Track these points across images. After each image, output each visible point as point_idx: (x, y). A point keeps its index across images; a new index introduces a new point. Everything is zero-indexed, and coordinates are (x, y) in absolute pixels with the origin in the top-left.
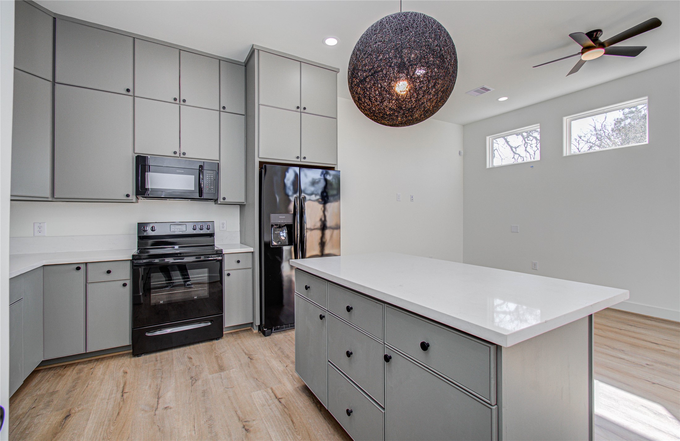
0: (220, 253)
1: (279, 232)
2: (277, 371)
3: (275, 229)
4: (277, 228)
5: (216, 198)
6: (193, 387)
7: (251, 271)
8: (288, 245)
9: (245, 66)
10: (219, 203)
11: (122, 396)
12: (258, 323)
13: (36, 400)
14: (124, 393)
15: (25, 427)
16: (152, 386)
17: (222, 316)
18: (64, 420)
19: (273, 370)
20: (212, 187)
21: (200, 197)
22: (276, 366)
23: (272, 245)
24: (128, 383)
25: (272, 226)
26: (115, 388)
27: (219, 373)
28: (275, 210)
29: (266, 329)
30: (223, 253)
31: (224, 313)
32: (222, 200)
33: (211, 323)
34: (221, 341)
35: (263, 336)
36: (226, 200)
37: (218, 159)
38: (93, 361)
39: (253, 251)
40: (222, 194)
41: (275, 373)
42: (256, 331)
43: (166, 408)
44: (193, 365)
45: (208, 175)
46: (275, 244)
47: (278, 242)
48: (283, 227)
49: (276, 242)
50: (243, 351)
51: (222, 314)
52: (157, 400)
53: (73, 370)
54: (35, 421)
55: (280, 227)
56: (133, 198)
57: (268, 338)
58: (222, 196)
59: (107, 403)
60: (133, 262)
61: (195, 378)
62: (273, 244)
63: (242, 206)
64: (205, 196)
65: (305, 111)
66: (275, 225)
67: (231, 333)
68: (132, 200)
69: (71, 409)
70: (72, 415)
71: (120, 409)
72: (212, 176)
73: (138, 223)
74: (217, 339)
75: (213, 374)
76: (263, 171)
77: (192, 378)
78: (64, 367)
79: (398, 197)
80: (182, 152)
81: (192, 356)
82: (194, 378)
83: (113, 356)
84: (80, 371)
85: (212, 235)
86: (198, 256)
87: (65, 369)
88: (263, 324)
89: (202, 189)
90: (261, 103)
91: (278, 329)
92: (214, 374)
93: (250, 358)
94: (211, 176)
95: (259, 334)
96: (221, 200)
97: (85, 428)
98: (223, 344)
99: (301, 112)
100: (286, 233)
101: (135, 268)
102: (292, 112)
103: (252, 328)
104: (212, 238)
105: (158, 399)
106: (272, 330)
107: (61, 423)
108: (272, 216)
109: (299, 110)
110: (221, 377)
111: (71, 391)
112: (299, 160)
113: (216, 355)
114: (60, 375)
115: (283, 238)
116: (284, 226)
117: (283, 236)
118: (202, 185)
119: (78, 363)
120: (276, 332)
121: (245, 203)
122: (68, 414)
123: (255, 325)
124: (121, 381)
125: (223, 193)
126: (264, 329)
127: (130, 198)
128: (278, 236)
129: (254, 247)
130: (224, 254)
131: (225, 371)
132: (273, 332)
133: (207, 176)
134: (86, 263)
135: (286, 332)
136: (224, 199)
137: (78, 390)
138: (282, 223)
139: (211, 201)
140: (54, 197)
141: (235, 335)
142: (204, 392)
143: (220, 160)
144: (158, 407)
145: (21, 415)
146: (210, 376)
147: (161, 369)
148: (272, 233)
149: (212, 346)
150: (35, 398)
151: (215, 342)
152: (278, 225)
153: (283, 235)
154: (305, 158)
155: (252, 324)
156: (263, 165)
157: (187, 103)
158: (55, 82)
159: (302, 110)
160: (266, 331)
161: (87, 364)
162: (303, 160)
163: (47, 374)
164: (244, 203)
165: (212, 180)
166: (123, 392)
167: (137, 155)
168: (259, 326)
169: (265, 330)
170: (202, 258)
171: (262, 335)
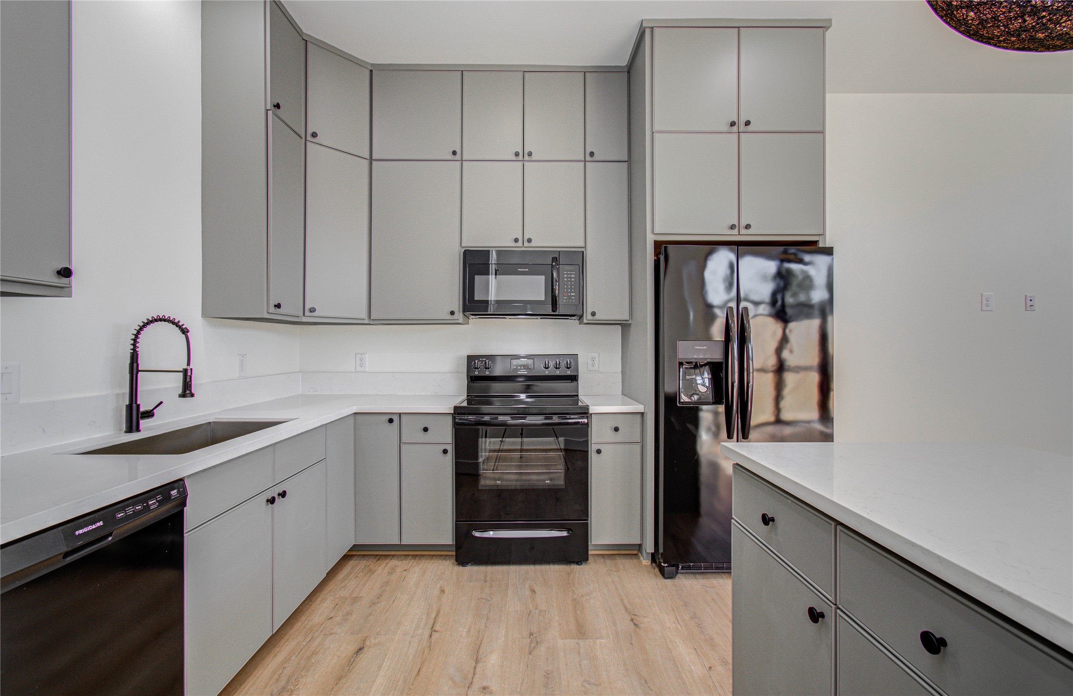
0: (585, 412)
1: (694, 377)
2: (688, 674)
3: (686, 371)
4: (691, 368)
5: (580, 313)
6: (530, 656)
7: (638, 448)
8: (713, 403)
9: (628, 73)
10: (585, 321)
11: (431, 636)
12: (649, 548)
13: (337, 604)
14: (435, 631)
15: (314, 649)
16: (472, 630)
17: (587, 523)
18: (355, 656)
19: (680, 669)
20: (574, 294)
21: (553, 311)
22: (687, 659)
23: (680, 402)
24: (442, 611)
25: (681, 364)
26: (424, 617)
27: (576, 641)
28: (685, 333)
29: (666, 565)
30: (590, 412)
31: (589, 519)
32: (590, 317)
33: (568, 532)
34: (584, 567)
35: (661, 576)
36: (597, 317)
37: (582, 245)
38: (410, 557)
39: (643, 411)
40: (590, 307)
41: (684, 677)
42: (646, 561)
43: (484, 688)
44: (536, 609)
45: (566, 274)
46: (686, 401)
47: (692, 395)
48: (701, 366)
49: (687, 395)
50: (622, 600)
51: (587, 520)
52: (474, 664)
53: (385, 566)
54: (326, 643)
55: (696, 366)
56: (459, 316)
57: (668, 581)
58: (590, 311)
59: (410, 643)
60: (454, 419)
61: (536, 637)
62: (682, 401)
63: (625, 326)
64: (561, 310)
65: (749, 128)
66: (688, 363)
67: (602, 555)
68: (458, 319)
69: (366, 637)
70: (365, 649)
71: (423, 663)
72: (573, 274)
73: (468, 356)
74: (578, 563)
75: (566, 638)
76: (662, 258)
77: (531, 637)
78: (378, 558)
79: (984, 302)
80: (526, 237)
81: (536, 588)
82: (534, 635)
83: (433, 555)
84: (392, 571)
85: (574, 378)
86: (549, 415)
87: (378, 562)
88: (660, 551)
89: (556, 297)
90: (657, 128)
91: (689, 568)
92: (568, 640)
93: (634, 621)
94: (571, 274)
95: (652, 570)
96: (588, 317)
97: (373, 682)
98: (587, 577)
99: (739, 133)
100: (709, 378)
101: (458, 427)
102: (722, 135)
103: (640, 555)
104: (574, 384)
105: (476, 663)
106: (678, 568)
107: (350, 660)
108: (681, 345)
109: (735, 128)
110: (579, 651)
111: (374, 604)
112: (735, 232)
113: (575, 597)
114: (370, 570)
115: (702, 389)
116: (705, 365)
117: (704, 385)
118: (557, 292)
119: (394, 556)
120: (686, 573)
121: (630, 322)
122: (361, 645)
123: (646, 551)
124: (435, 606)
125: (591, 304)
126: (663, 564)
127: (456, 316)
128: (691, 387)
129: (645, 405)
130: (591, 414)
131: (586, 639)
132: (679, 571)
133: (565, 276)
134: (400, 414)
135: (707, 578)
136: (593, 314)
137: (383, 603)
138: (701, 359)
139: (572, 318)
140: (371, 320)
141: (608, 562)
142: (547, 675)
143: (585, 247)
144: (474, 680)
145: (315, 625)
146: (560, 642)
147: (489, 601)
148: (681, 379)
149: (569, 574)
150: (337, 600)
151: (575, 567)
152: (692, 363)
153: (703, 382)
154: (748, 227)
155: (639, 547)
156: (661, 248)
157: (534, 157)
158: (372, 160)
159: (742, 128)
160: (665, 568)
161: (402, 560)
162: (743, 231)
163: (358, 563)
164: (628, 320)
165: (573, 281)
166: (433, 630)
167: (465, 249)
168: (652, 553)
169: (664, 566)
170: (556, 419)
171: (659, 573)
